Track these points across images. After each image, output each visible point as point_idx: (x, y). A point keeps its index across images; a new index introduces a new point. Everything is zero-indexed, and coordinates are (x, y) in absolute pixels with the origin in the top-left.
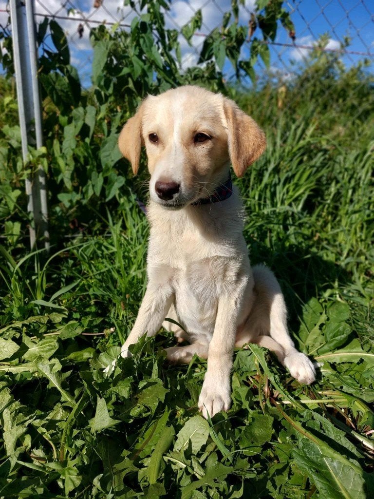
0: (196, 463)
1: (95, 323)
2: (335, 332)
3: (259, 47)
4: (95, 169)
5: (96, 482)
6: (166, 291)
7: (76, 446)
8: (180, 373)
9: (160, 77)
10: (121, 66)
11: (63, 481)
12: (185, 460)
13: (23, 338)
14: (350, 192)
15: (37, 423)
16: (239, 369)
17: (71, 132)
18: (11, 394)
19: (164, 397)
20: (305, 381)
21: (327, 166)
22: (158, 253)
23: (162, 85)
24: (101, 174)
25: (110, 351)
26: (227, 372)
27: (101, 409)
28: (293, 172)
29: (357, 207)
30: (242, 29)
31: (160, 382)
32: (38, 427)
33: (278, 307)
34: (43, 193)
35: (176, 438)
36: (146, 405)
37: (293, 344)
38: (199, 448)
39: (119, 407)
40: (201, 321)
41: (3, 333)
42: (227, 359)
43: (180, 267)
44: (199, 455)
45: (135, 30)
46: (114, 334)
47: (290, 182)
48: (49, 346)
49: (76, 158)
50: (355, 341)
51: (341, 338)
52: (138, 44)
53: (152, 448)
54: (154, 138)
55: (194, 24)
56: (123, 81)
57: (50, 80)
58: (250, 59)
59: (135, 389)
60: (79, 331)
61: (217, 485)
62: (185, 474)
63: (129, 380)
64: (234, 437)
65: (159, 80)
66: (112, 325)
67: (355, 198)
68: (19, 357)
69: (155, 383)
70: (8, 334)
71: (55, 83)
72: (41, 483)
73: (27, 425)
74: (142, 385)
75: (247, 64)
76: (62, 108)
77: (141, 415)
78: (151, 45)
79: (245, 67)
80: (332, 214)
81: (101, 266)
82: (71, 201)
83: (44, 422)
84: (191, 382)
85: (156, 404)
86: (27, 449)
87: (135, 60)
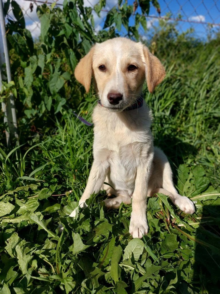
0: (140, 266)
1: (58, 189)
2: (201, 183)
3: (140, 18)
4: (46, 94)
5: (83, 284)
6: (105, 165)
7: (66, 264)
8: (115, 214)
9: (82, 36)
10: (57, 30)
11: (64, 286)
12: (132, 264)
13: (16, 201)
14: (194, 104)
15: (38, 252)
16: (150, 209)
17: (29, 71)
18: (19, 235)
19: (112, 229)
20: (190, 212)
21: (180, 89)
22: (100, 142)
23: (84, 41)
24: (50, 98)
25: (70, 204)
26: (144, 210)
27: (77, 240)
28: (163, 92)
29: (199, 111)
30: (130, 7)
31: (106, 220)
32: (40, 255)
33: (167, 171)
34: (13, 110)
35: (124, 253)
36: (102, 235)
37: (177, 192)
38: (138, 257)
39: (86, 238)
40: (127, 182)
41: (3, 198)
42: (144, 203)
43: (114, 149)
44: (140, 261)
45: (66, 7)
46: (72, 194)
47: (161, 99)
48: (33, 204)
49: (34, 88)
50: (211, 187)
51: (204, 186)
52: (68, 16)
53: (110, 260)
54: (102, 68)
55: (101, 4)
56: (60, 39)
57: (14, 38)
58: (135, 25)
59: (93, 226)
60: (50, 194)
61: (155, 278)
62: (135, 273)
63: (88, 221)
64: (157, 249)
65: (82, 38)
66: (70, 189)
67: (197, 107)
68: (14, 213)
69: (104, 221)
70: (5, 199)
71: (17, 40)
72: (51, 289)
73: (31, 254)
74: (96, 223)
75: (134, 28)
76: (23, 57)
77: (99, 241)
78: (77, 16)
79: (132, 30)
80: (185, 116)
81: (56, 153)
82: (32, 115)
83: (42, 251)
84: (122, 219)
85: (108, 233)
86: (35, 269)
87: (66, 25)
